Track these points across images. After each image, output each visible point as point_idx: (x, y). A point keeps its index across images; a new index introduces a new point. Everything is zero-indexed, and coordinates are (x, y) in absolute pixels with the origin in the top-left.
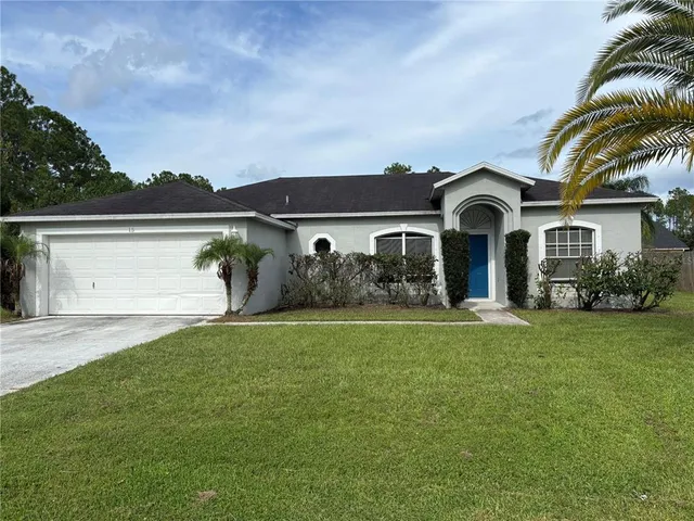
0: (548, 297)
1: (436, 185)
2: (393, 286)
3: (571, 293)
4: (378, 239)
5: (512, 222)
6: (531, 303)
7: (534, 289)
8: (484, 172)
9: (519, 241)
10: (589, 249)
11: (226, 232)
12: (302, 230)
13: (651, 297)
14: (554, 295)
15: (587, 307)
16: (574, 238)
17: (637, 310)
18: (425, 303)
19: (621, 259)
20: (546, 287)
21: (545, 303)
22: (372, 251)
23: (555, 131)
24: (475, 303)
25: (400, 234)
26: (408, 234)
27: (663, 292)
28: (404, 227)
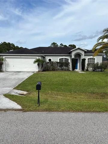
0: (88, 69)
1: (71, 51)
2: (63, 67)
3: (91, 69)
4: (60, 59)
5: (83, 57)
6: (85, 70)
7: (86, 68)
8: (79, 49)
9: (84, 60)
10: (94, 62)
11: (37, 58)
12: (46, 57)
13: (103, 69)
14: (89, 69)
15: (94, 71)
16: (92, 60)
17: (101, 71)
18: (68, 70)
19: (99, 63)
20: (88, 67)
21: (87, 70)
22: (59, 61)
23: (94, 46)
24: (76, 70)
25: (63, 58)
26: (65, 58)
27: (105, 69)
28: (64, 57)
